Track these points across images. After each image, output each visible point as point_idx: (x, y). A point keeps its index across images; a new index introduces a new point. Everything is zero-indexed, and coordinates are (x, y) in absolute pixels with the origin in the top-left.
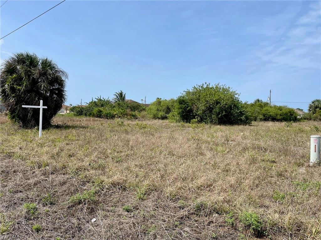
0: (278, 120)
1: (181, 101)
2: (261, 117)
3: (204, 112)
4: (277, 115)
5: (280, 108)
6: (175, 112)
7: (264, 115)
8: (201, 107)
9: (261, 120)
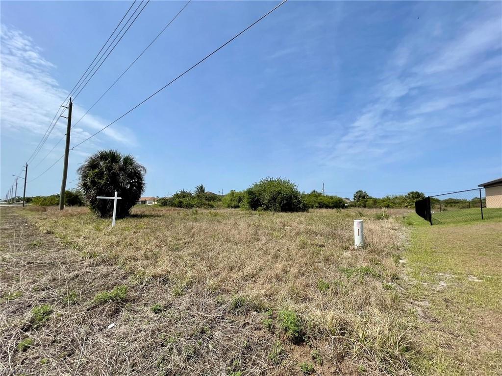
0: (330, 208)
1: (250, 192)
2: (317, 205)
3: (269, 201)
4: (329, 203)
5: (331, 198)
6: (245, 201)
7: (319, 203)
8: (267, 197)
9: (317, 207)
